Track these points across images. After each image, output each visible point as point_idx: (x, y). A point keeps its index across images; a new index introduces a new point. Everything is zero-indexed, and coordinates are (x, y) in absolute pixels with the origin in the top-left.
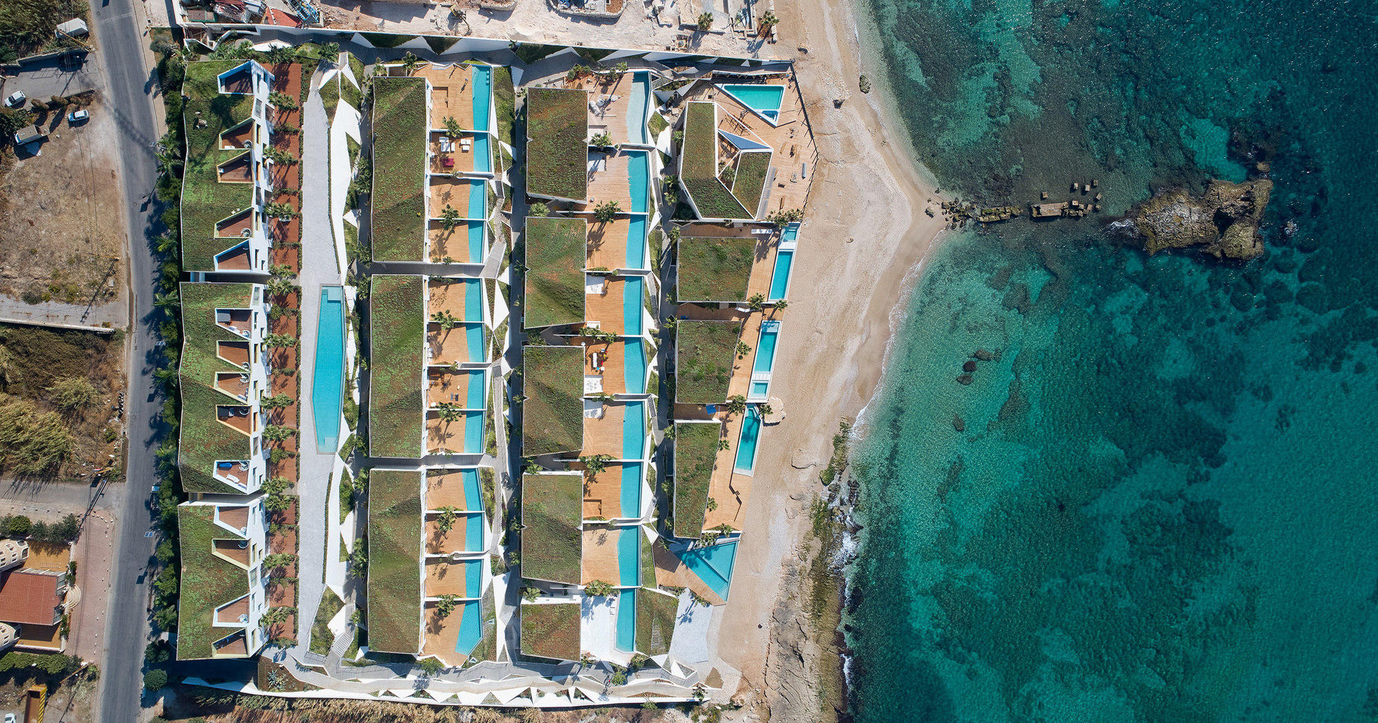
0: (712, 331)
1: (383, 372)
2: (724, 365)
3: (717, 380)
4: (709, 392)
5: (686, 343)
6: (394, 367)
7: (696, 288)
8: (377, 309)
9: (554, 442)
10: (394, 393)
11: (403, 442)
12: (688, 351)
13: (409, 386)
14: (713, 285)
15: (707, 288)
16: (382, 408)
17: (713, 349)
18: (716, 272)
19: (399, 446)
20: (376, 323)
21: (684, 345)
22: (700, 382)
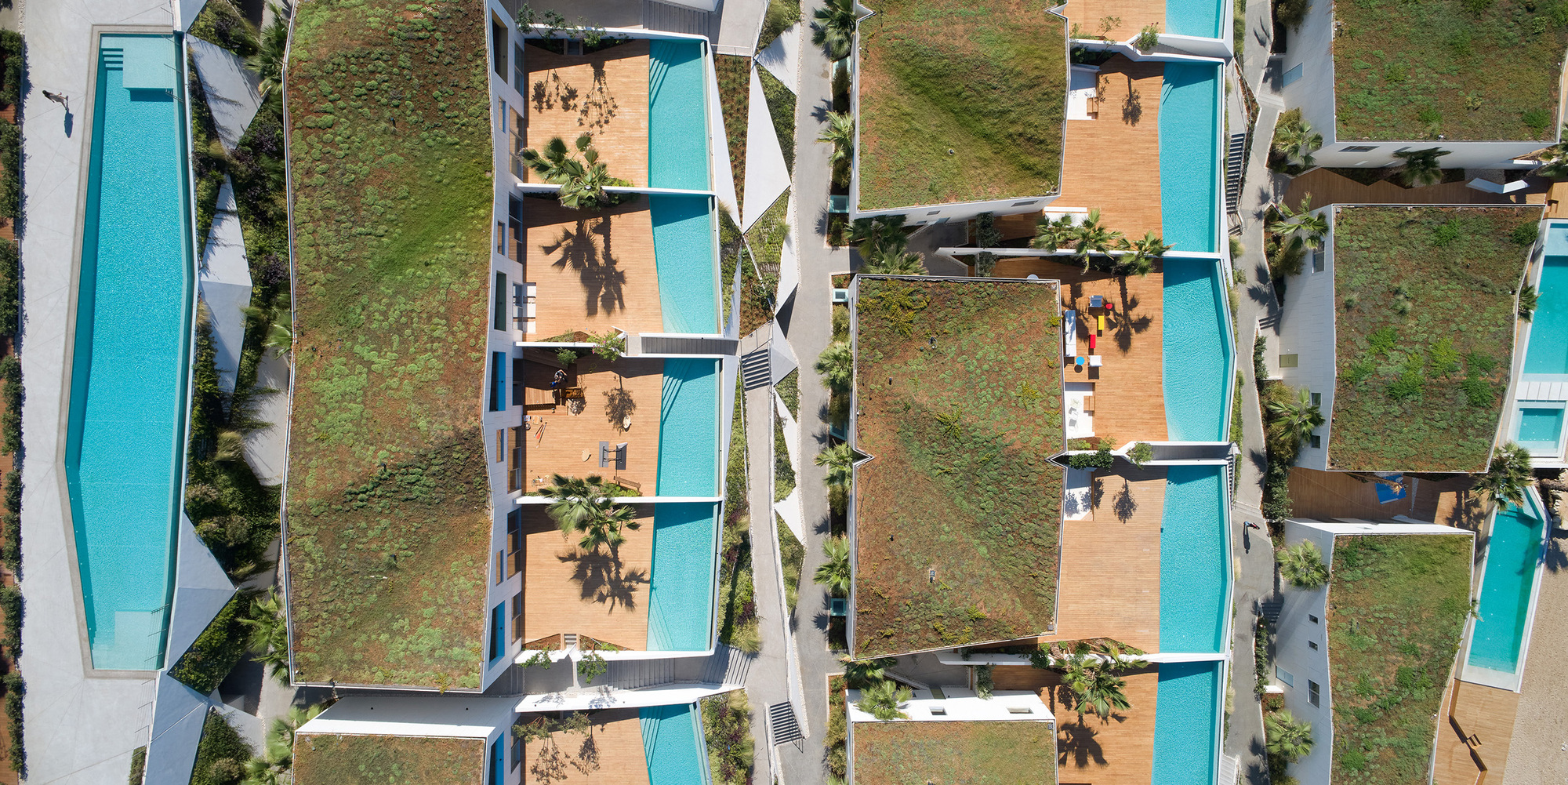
0: (1444, 241)
1: (338, 363)
2: (1484, 347)
3: (1463, 398)
4: (1436, 436)
5: (1359, 279)
6: (380, 341)
7: (1393, 101)
8: (311, 120)
9: (959, 609)
10: (376, 441)
11: (414, 627)
12: (1368, 305)
13: (434, 413)
14: (1448, 91)
15: (1429, 99)
16: (330, 499)
17: (1446, 298)
18: (1455, 47)
19: (400, 644)
20: (309, 173)
21: (1355, 282)
22: (1407, 403)
